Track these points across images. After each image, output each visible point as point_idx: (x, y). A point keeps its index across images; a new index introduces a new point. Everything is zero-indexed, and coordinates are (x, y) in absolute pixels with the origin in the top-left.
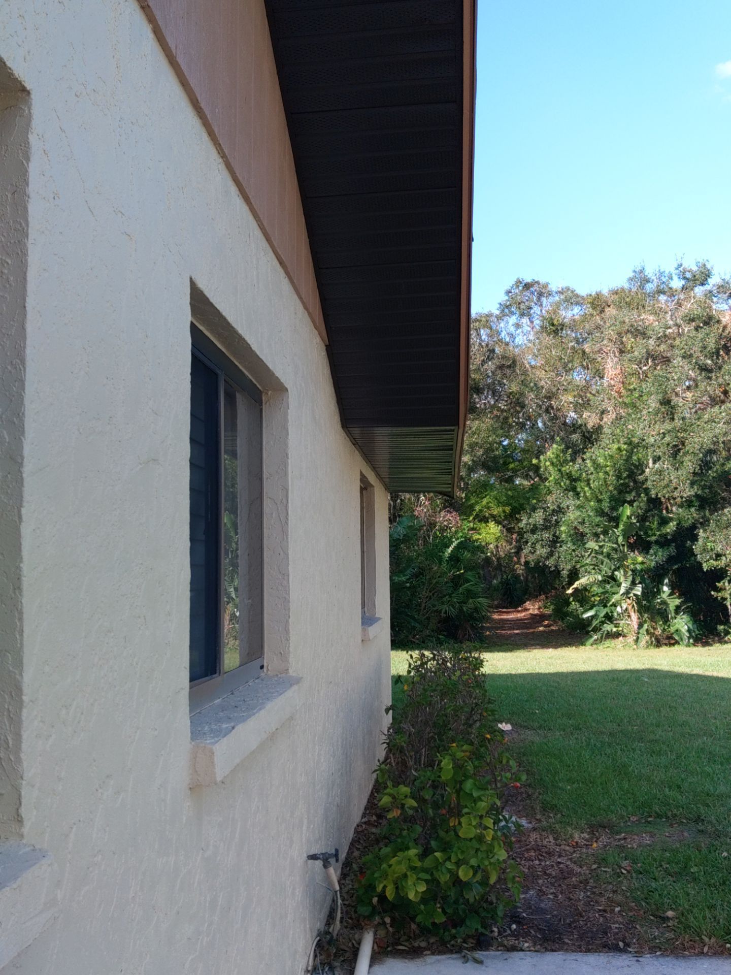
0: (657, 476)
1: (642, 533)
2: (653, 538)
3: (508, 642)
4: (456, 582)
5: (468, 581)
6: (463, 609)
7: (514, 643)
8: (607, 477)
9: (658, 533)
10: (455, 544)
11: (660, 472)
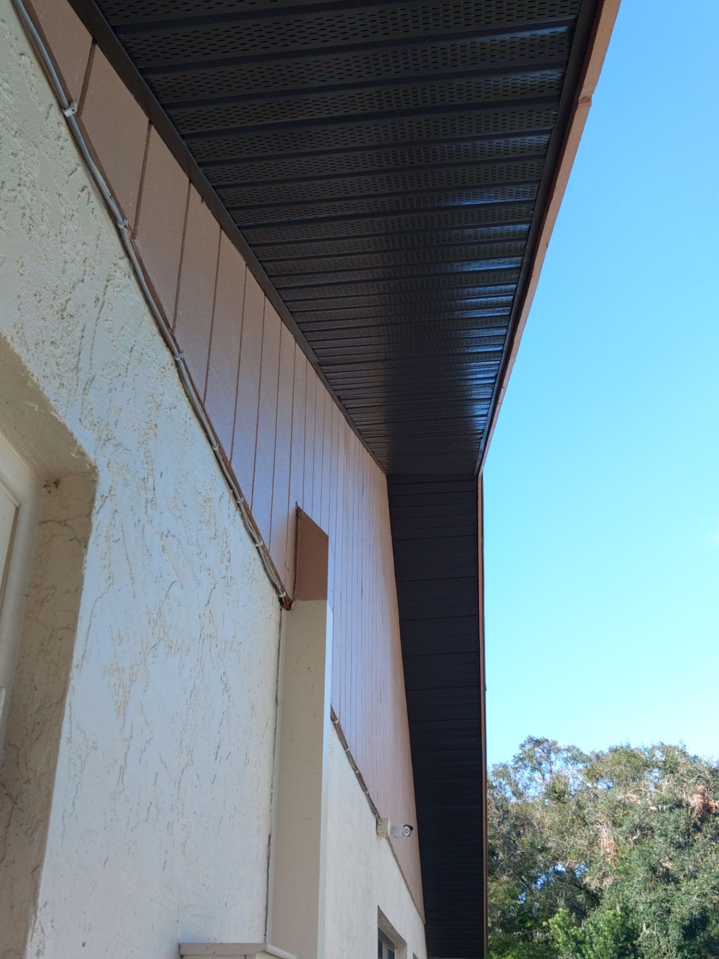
8: (606, 940)
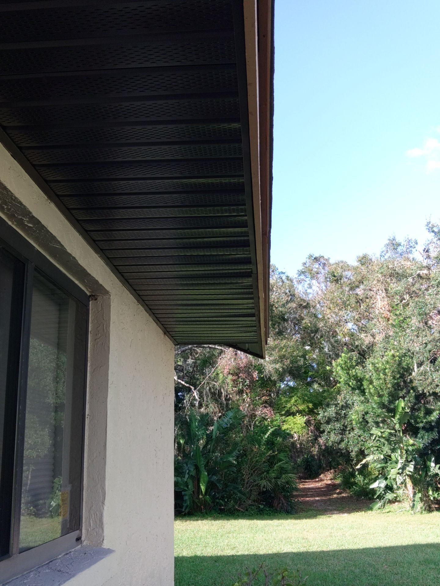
0: (423, 376)
1: (413, 421)
2: (421, 425)
3: (312, 508)
4: (272, 461)
5: (280, 460)
6: (278, 483)
7: (316, 508)
9: (424, 421)
10: (270, 432)
11: (424, 373)
